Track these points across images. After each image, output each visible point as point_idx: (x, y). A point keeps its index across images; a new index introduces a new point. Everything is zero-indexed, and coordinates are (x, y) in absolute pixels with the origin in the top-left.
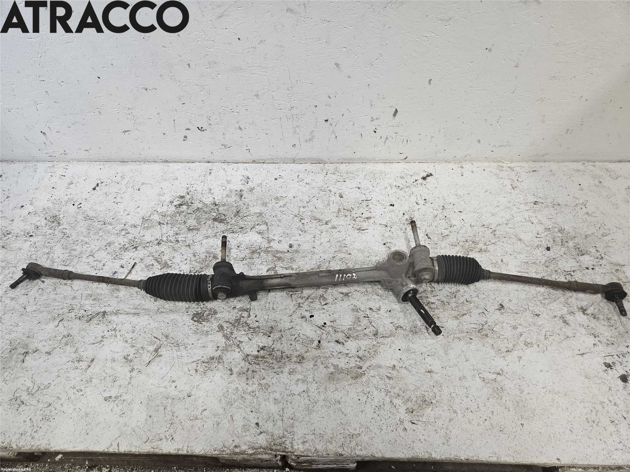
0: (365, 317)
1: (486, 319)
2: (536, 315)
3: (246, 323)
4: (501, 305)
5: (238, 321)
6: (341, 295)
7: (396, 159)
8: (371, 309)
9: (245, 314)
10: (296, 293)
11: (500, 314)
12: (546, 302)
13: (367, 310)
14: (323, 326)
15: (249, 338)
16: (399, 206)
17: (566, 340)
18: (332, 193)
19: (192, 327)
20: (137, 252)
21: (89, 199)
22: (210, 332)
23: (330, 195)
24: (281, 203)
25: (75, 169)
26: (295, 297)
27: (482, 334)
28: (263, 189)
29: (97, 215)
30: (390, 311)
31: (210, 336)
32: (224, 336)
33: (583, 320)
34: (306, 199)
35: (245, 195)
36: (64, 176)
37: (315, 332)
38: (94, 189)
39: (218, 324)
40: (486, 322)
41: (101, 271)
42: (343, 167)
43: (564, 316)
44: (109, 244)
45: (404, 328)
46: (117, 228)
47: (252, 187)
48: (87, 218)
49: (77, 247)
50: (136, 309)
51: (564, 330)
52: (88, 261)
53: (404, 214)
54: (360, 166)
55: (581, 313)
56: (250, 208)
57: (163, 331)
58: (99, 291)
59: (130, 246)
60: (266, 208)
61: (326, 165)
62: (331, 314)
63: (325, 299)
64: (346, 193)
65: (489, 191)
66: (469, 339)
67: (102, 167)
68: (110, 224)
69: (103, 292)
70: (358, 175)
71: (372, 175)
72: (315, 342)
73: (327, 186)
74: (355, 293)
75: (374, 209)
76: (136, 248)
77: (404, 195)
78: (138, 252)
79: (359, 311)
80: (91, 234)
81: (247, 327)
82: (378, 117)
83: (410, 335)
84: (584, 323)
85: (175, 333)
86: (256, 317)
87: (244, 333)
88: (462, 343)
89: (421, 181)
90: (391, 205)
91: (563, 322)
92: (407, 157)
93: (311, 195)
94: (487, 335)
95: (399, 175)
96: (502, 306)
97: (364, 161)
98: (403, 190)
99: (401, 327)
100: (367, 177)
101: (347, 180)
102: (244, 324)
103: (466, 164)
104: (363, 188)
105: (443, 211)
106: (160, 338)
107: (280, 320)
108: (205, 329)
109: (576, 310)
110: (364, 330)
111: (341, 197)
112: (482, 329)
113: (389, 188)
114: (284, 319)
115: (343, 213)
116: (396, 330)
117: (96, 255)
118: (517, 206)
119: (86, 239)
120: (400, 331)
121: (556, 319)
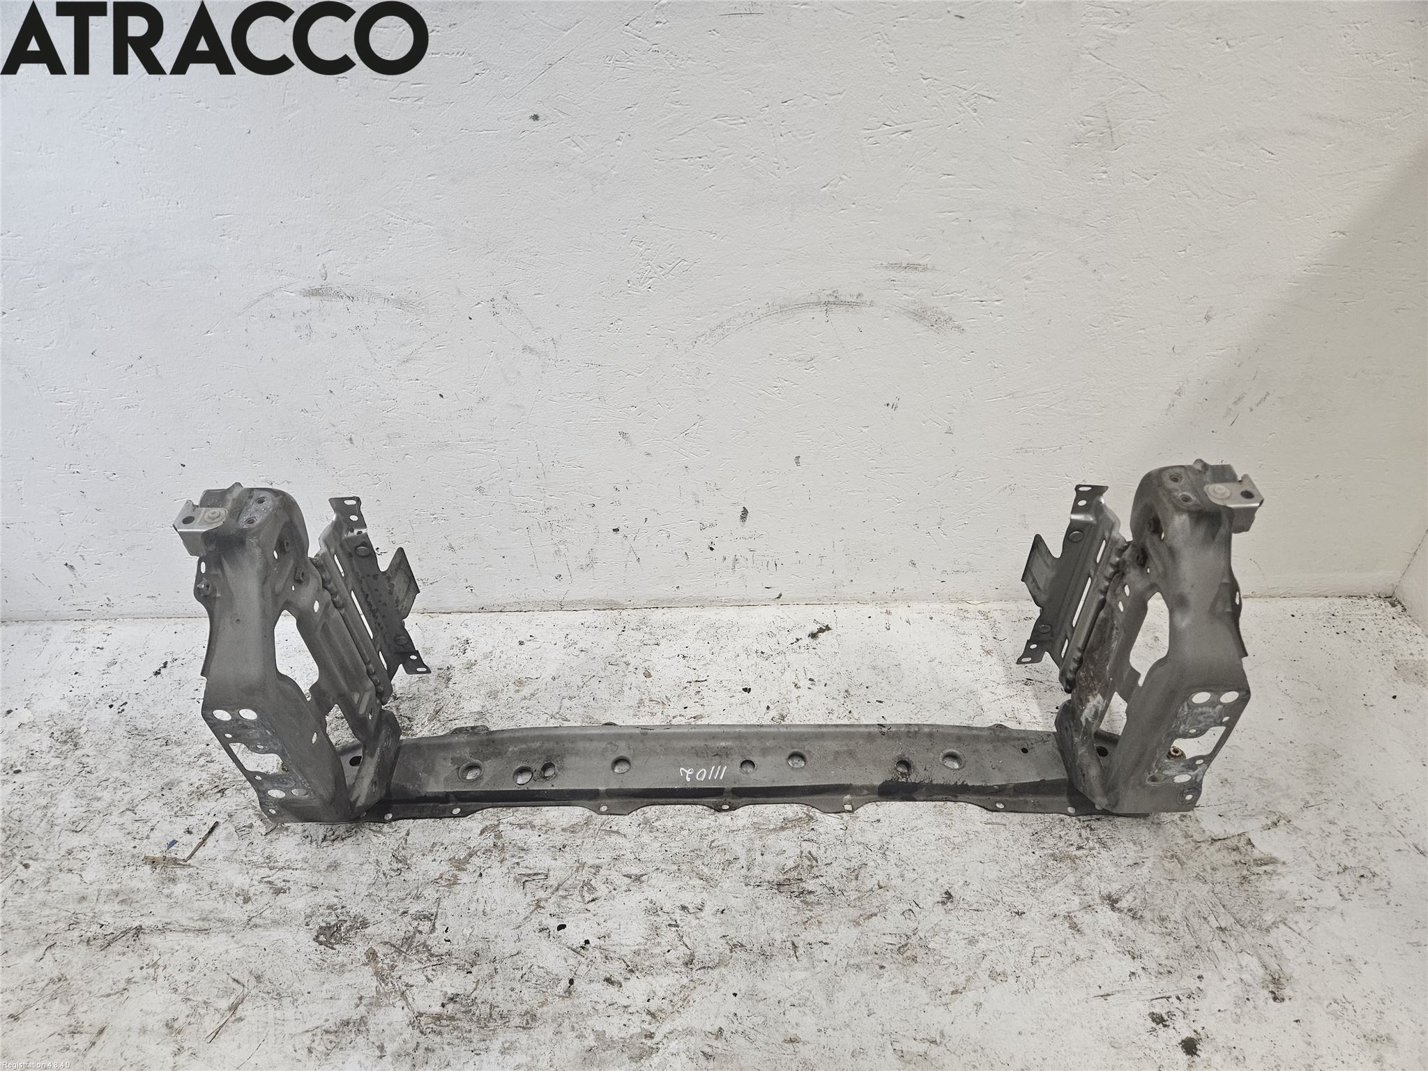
0: (670, 925)
1: (916, 925)
2: (1017, 913)
3: (425, 945)
4: (946, 893)
5: (408, 940)
6: (626, 879)
7: (761, 599)
8: (684, 908)
9: (425, 926)
10: (535, 877)
11: (944, 912)
12: (1039, 885)
13: (677, 911)
14: (583, 948)
15: (426, 976)
16: (760, 691)
17: (1073, 965)
18: (631, 668)
19: (312, 957)
20: (223, 800)
21: (144, 694)
22: (349, 967)
23: (626, 672)
24: (526, 691)
25: (124, 633)
26: (531, 886)
27: (905, 955)
28: (494, 663)
29: (155, 726)
30: (722, 912)
31: (347, 975)
32: (376, 973)
33: (1110, 923)
34: (577, 680)
35: (456, 676)
36: (102, 649)
37: (564, 962)
38: (157, 673)
39: (366, 949)
40: (915, 931)
41: (145, 841)
42: (657, 616)
43: (1072, 914)
44: (170, 786)
45: (748, 947)
46: (190, 752)
47: (473, 661)
48: (135, 732)
49: (105, 793)
50: (203, 920)
51: (1070, 943)
52: (121, 821)
53: (768, 708)
54: (692, 612)
55: (1107, 908)
56: (463, 704)
57: (252, 966)
58: (135, 884)
59: (211, 787)
60: (494, 703)
61: (624, 613)
62: (601, 921)
63: (592, 889)
64: (658, 668)
65: (938, 660)
66: (877, 967)
67: (179, 628)
68: (178, 744)
69: (142, 886)
70: (685, 632)
71: (712, 631)
72: (562, 982)
73: (621, 654)
74: (654, 875)
75: (711, 699)
76: (222, 791)
77: (771, 670)
78: (226, 800)
79: (660, 913)
80: (135, 765)
81: (427, 954)
82: (714, 523)
83: (760, 962)
84: (1112, 929)
85: (276, 969)
86: (446, 931)
87: (419, 966)
88: (863, 976)
89: (808, 640)
90: (745, 690)
91: (1070, 927)
92: (780, 595)
93: (587, 673)
94: (914, 959)
95: (765, 630)
96: (949, 895)
97: (700, 603)
98: (771, 659)
99: (742, 945)
100: (703, 634)
101: (662, 642)
102: (420, 948)
103: (897, 607)
104: (692, 656)
105: (847, 700)
106: (244, 981)
107: (496, 937)
108: (340, 959)
109: (1098, 901)
110: (667, 954)
111: (648, 675)
112: (906, 945)
113: (743, 656)
114: (503, 935)
115: (647, 709)
116: (731, 952)
117: (139, 809)
118: (990, 689)
119: (124, 777)
120: (740, 954)
121: (1056, 921)
